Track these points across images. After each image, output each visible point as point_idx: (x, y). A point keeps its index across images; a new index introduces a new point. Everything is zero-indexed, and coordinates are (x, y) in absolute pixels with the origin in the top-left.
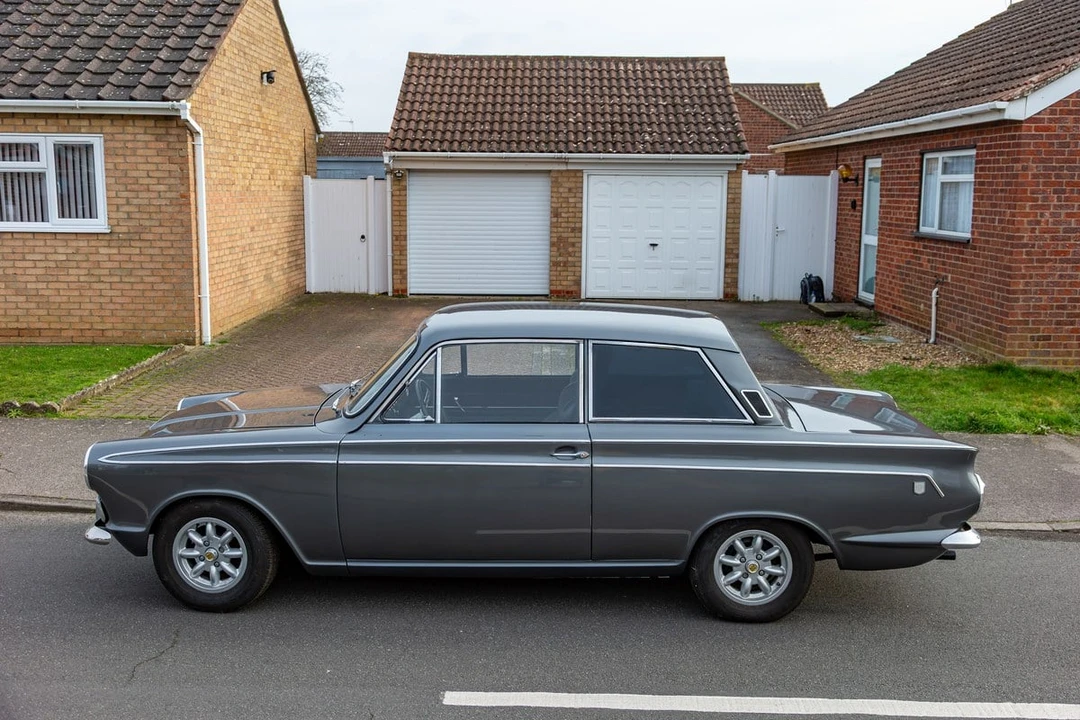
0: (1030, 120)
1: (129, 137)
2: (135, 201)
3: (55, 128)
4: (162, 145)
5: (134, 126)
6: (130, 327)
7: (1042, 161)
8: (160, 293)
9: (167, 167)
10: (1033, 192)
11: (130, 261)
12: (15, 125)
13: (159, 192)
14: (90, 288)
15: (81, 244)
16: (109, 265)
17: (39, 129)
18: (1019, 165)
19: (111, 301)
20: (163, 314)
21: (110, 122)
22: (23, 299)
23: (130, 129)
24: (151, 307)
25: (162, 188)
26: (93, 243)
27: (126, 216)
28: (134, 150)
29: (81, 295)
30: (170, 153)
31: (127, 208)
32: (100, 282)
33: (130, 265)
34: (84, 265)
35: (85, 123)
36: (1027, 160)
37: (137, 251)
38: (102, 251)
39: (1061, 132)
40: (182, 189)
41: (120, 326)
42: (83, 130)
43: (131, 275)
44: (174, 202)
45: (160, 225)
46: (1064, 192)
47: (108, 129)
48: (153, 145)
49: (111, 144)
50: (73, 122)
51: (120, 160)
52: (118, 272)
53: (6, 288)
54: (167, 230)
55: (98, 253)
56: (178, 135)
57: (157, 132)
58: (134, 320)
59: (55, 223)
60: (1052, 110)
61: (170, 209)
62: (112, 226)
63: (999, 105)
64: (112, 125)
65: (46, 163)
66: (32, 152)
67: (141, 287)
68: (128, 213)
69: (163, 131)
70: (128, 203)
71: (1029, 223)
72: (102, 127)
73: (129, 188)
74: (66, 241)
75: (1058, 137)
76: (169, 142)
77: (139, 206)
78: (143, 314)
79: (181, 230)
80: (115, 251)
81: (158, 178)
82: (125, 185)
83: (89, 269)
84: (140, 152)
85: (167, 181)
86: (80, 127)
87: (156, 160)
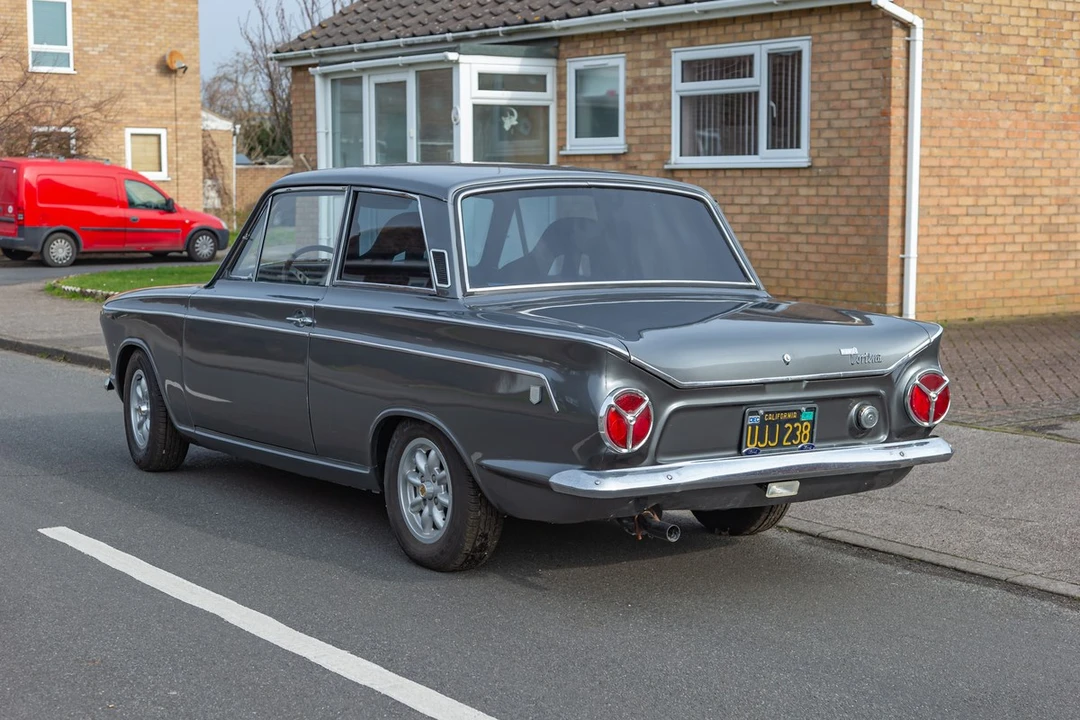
1: (835, 37)
2: (836, 124)
3: (767, 33)
4: (866, 44)
5: (841, 21)
6: (823, 295)
8: (853, 250)
11: (826, 205)
12: (735, 34)
13: (860, 109)
14: (788, 242)
15: (785, 182)
16: (806, 210)
17: (755, 36)
19: (807, 260)
20: (855, 278)
21: (817, 18)
23: (836, 26)
24: (844, 268)
25: (863, 103)
26: (795, 182)
27: (826, 145)
28: (839, 52)
30: (874, 55)
31: (827, 134)
32: (798, 233)
33: (826, 211)
34: (785, 210)
35: (795, 22)
37: (833, 191)
38: (803, 191)
40: (884, 102)
41: (813, 293)
42: (793, 32)
43: (826, 224)
44: (874, 122)
45: (859, 156)
47: (815, 30)
48: (857, 45)
49: (819, 48)
50: (786, 23)
51: (824, 69)
52: (814, 220)
54: (865, 162)
55: (797, 195)
56: (883, 29)
57: (861, 28)
58: (827, 286)
59: (767, 157)
61: (869, 133)
62: (812, 158)
64: (821, 22)
65: (759, 81)
66: (739, 66)
67: (834, 240)
68: (828, 140)
69: (866, 25)
70: (830, 127)
72: (810, 26)
73: (831, 106)
74: (770, 178)
76: (875, 39)
77: (839, 129)
78: (835, 278)
79: (878, 161)
80: (813, 192)
81: (860, 90)
82: (827, 101)
83: (788, 215)
84: (845, 56)
85: (868, 95)
86: (790, 29)
87: (860, 65)
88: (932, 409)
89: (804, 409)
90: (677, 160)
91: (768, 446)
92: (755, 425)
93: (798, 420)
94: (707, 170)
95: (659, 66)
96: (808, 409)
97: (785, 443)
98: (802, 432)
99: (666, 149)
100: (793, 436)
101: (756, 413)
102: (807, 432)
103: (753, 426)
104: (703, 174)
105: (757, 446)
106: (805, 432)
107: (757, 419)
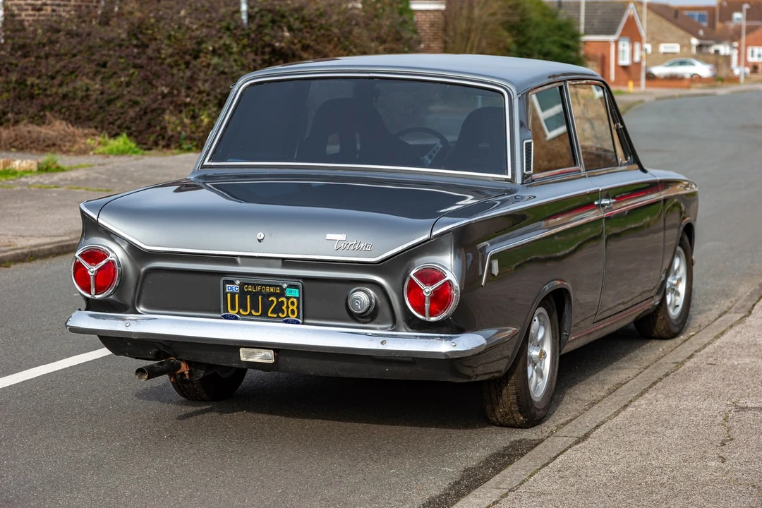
88: (427, 305)
89: (285, 286)
91: (250, 314)
92: (235, 293)
93: (282, 293)
96: (290, 286)
97: (270, 315)
98: (288, 307)
100: (278, 309)
101: (232, 283)
102: (295, 308)
103: (233, 295)
105: (239, 313)
106: (291, 307)
107: (236, 288)
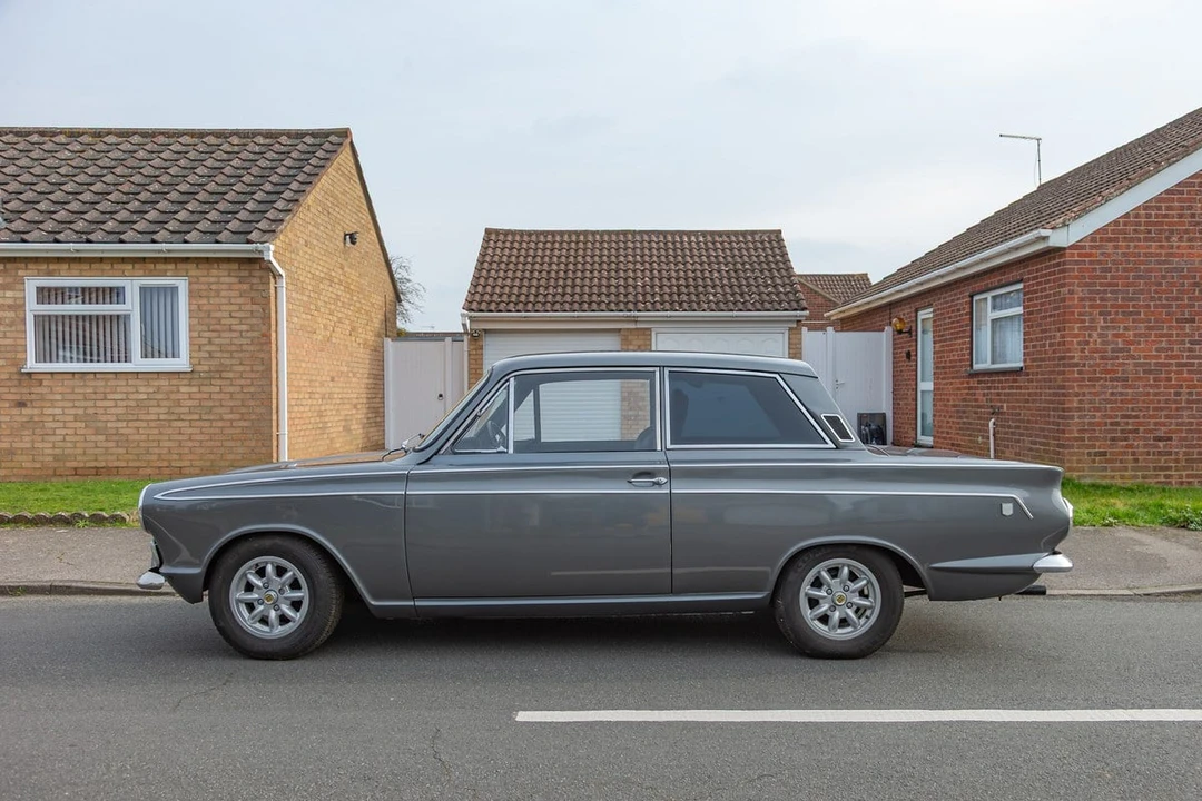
0: (1073, 247)
1: (212, 280)
2: (217, 341)
3: (141, 272)
4: (245, 287)
5: (219, 269)
6: (208, 464)
7: (1086, 285)
8: (238, 431)
9: (248, 307)
10: (1080, 314)
11: (210, 399)
12: (103, 270)
13: (241, 332)
14: (170, 427)
15: (162, 383)
16: (190, 403)
17: (126, 273)
18: (1066, 290)
19: (190, 439)
21: (194, 265)
22: (102, 438)
23: (214, 272)
24: (230, 444)
25: (244, 327)
26: (174, 382)
27: (208, 356)
28: (218, 291)
29: (160, 434)
30: (253, 294)
31: (208, 348)
32: (180, 420)
33: (211, 404)
34: (165, 403)
35: (171, 266)
36: (1073, 284)
37: (218, 389)
38: (183, 389)
39: (1102, 258)
40: (264, 328)
41: (198, 463)
42: (169, 274)
43: (210, 413)
44: (256, 341)
45: (241, 364)
46: (1109, 313)
47: (191, 273)
48: (236, 287)
49: (195, 287)
50: (160, 266)
51: (205, 301)
52: (198, 410)
53: (86, 427)
54: (248, 368)
55: (179, 392)
56: (261, 277)
57: (240, 274)
58: (212, 457)
59: (138, 363)
60: (1092, 237)
61: (251, 348)
62: (193, 365)
63: (1044, 232)
64: (198, 268)
65: (131, 306)
66: (116, 294)
67: (220, 424)
68: (210, 352)
69: (246, 273)
70: (210, 343)
71: (1079, 343)
72: (187, 270)
73: (212, 328)
74: (148, 380)
75: (1100, 262)
76: (252, 284)
77: (221, 345)
78: (221, 451)
79: (261, 368)
80: (195, 389)
81: (241, 318)
82: (208, 325)
83: (169, 407)
84: (223, 293)
85: (249, 321)
86: (166, 271)
87: (240, 301)
90: (32, 365)
94: (74, 373)
95: (10, 289)
99: (19, 356)
104: (70, 376)
